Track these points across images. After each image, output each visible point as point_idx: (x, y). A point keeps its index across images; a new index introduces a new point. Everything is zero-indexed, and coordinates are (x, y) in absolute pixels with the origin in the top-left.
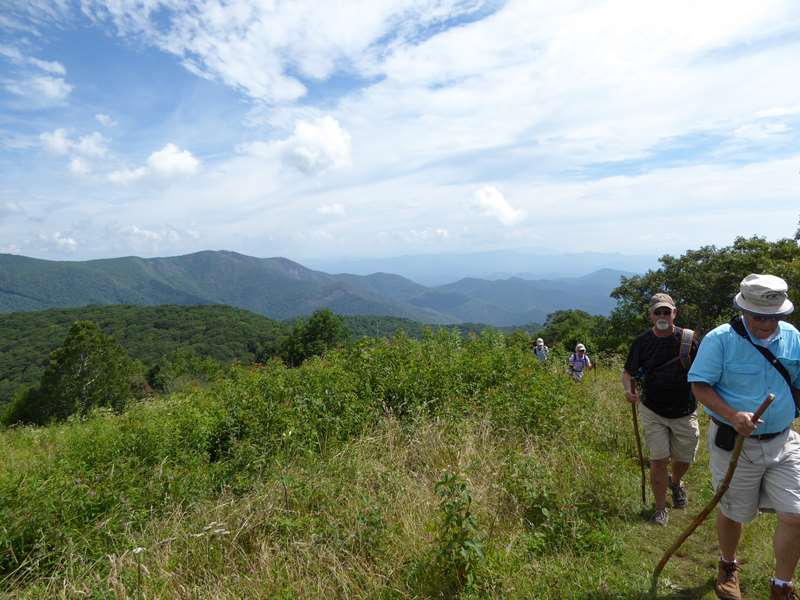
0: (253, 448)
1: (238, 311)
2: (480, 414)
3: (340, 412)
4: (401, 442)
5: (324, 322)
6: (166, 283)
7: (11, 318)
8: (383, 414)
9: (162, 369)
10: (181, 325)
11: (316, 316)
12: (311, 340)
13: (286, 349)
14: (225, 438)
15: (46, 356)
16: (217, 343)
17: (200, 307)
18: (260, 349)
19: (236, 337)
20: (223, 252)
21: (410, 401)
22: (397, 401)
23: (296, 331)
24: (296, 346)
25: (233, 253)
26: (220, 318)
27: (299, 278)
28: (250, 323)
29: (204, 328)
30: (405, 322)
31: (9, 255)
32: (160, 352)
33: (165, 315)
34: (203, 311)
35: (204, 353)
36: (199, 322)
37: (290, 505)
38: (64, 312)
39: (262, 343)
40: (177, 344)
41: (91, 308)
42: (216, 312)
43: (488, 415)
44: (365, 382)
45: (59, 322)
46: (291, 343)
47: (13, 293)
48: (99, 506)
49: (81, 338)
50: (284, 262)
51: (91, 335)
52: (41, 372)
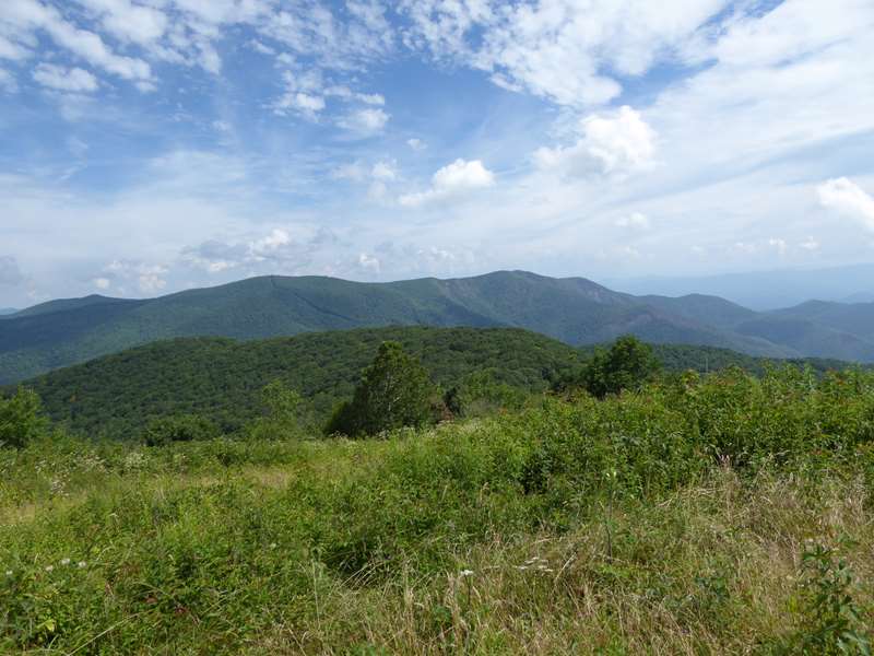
0: (569, 484)
1: (533, 336)
2: (847, 476)
3: (665, 455)
4: (740, 499)
5: (629, 351)
6: (460, 303)
7: (327, 335)
8: (718, 462)
9: (459, 391)
10: (476, 348)
11: (619, 343)
12: (614, 370)
13: (585, 378)
14: (538, 470)
15: (355, 372)
16: (510, 368)
17: (495, 330)
18: (557, 377)
19: (530, 362)
20: (519, 272)
21: (751, 450)
22: (735, 450)
23: (596, 360)
24: (596, 376)
25: (528, 273)
26: (515, 341)
27: (599, 300)
28: (545, 348)
29: (498, 352)
30: (726, 354)
31: (325, 278)
32: (455, 375)
33: (460, 337)
34: (497, 334)
35: (499, 378)
36: (494, 345)
37: (613, 552)
38: (370, 332)
39: (557, 371)
40: (471, 367)
41: (394, 329)
42: (511, 336)
43: (860, 478)
44: (692, 423)
45: (366, 341)
46: (592, 373)
47: (328, 312)
48: (425, 523)
49: (388, 358)
50: (582, 282)
51: (397, 355)
52: (352, 387)
